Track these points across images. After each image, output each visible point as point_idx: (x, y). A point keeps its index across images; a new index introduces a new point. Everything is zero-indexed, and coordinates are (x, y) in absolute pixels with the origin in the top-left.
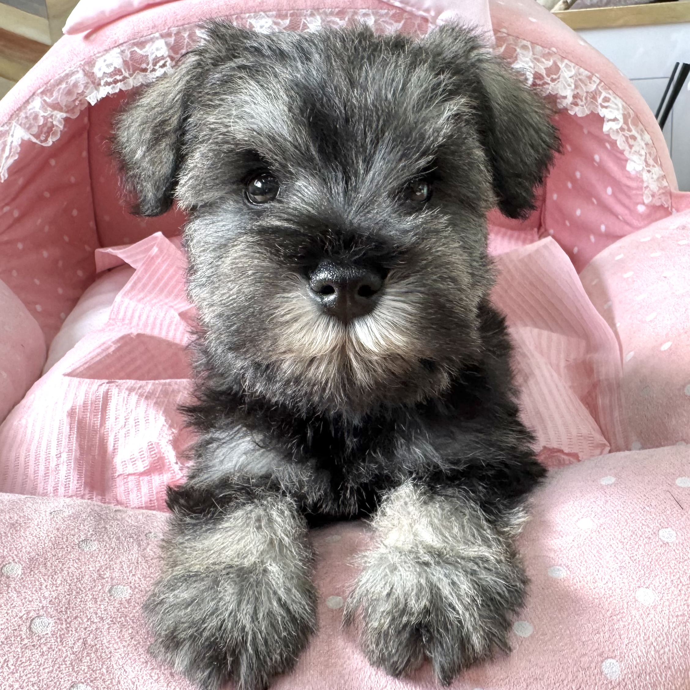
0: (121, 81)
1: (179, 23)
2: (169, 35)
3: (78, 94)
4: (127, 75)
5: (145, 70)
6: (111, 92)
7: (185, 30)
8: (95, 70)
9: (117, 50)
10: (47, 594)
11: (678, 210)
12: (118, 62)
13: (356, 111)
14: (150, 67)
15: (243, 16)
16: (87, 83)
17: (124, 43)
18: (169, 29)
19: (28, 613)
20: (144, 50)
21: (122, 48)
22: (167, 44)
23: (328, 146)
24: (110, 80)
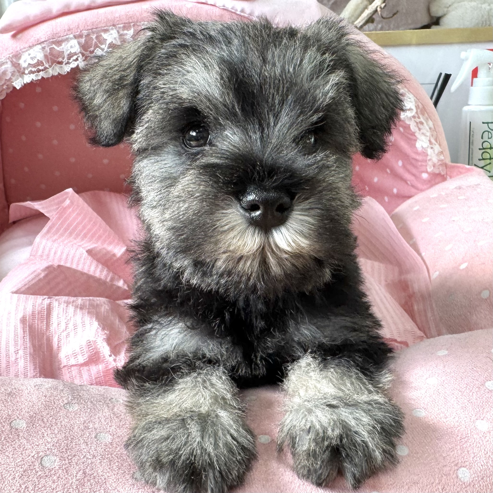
0: (43, 70)
1: (89, 28)
2: (81, 36)
3: (6, 80)
4: (47, 66)
5: (60, 63)
6: (35, 78)
7: (93, 33)
8: (21, 62)
9: (39, 47)
10: (49, 440)
11: (451, 177)
12: (40, 56)
13: (268, 80)
14: (65, 60)
15: (138, 24)
16: (14, 72)
17: (45, 41)
18: (81, 31)
19: (38, 453)
20: (61, 47)
21: (43, 45)
22: (79, 43)
23: (247, 106)
24: (33, 69)
